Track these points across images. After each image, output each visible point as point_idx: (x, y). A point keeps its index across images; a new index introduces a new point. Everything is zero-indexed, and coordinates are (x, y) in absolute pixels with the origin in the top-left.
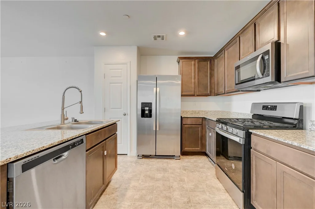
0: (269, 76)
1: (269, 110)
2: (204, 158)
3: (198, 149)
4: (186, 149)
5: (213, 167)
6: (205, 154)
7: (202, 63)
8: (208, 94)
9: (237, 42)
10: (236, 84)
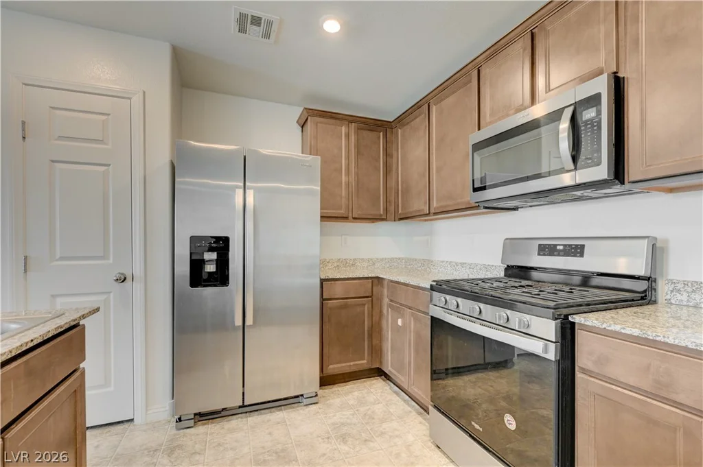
0: (599, 164)
1: (559, 255)
2: (378, 384)
3: (363, 363)
4: (334, 368)
5: (410, 412)
6: (380, 373)
7: (366, 133)
8: (381, 215)
9: (470, 81)
10: (475, 190)
